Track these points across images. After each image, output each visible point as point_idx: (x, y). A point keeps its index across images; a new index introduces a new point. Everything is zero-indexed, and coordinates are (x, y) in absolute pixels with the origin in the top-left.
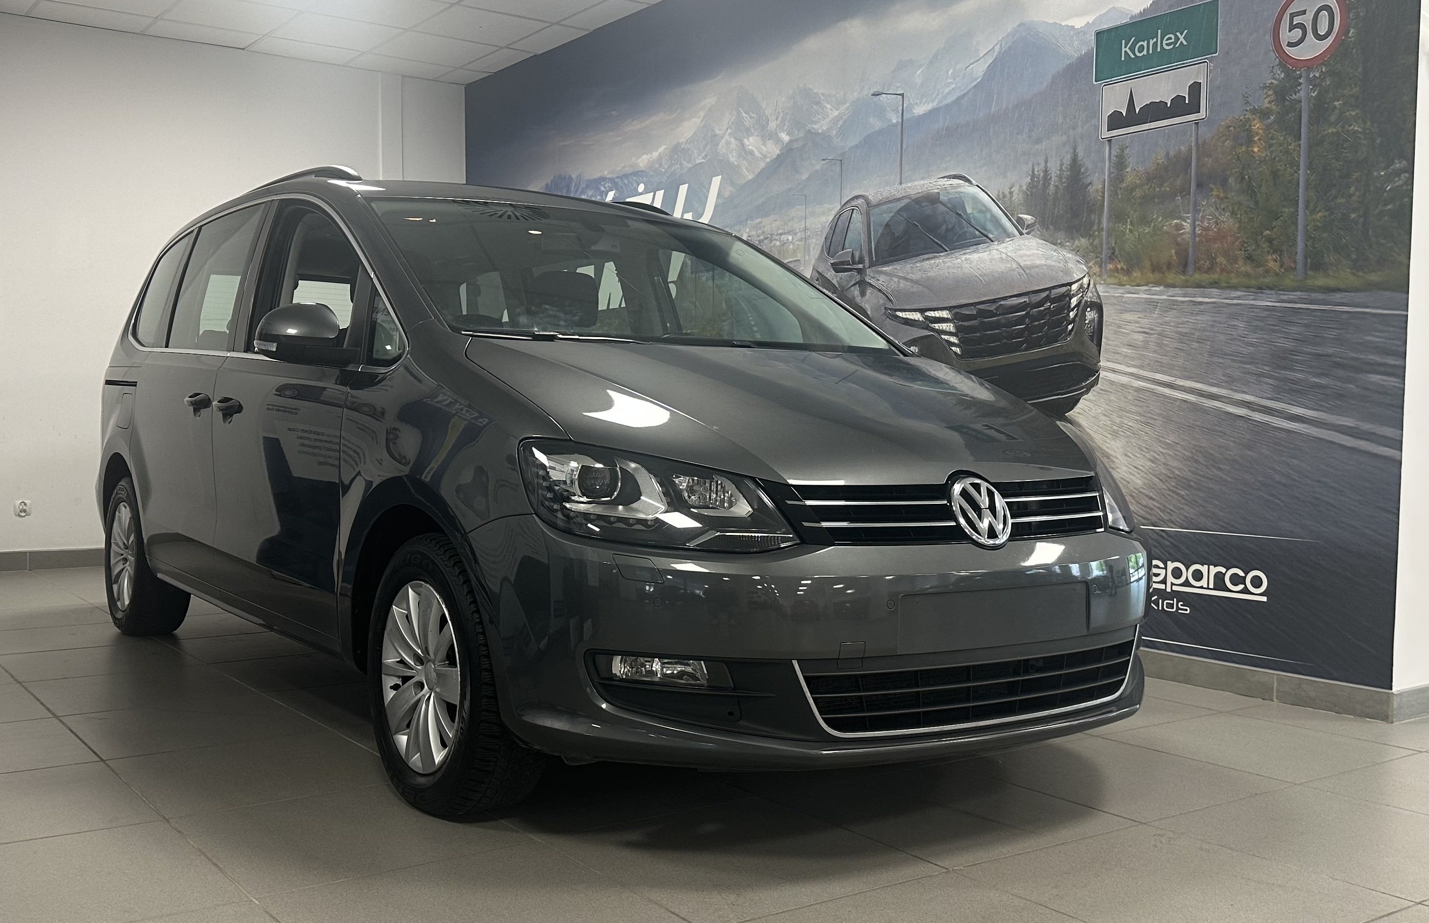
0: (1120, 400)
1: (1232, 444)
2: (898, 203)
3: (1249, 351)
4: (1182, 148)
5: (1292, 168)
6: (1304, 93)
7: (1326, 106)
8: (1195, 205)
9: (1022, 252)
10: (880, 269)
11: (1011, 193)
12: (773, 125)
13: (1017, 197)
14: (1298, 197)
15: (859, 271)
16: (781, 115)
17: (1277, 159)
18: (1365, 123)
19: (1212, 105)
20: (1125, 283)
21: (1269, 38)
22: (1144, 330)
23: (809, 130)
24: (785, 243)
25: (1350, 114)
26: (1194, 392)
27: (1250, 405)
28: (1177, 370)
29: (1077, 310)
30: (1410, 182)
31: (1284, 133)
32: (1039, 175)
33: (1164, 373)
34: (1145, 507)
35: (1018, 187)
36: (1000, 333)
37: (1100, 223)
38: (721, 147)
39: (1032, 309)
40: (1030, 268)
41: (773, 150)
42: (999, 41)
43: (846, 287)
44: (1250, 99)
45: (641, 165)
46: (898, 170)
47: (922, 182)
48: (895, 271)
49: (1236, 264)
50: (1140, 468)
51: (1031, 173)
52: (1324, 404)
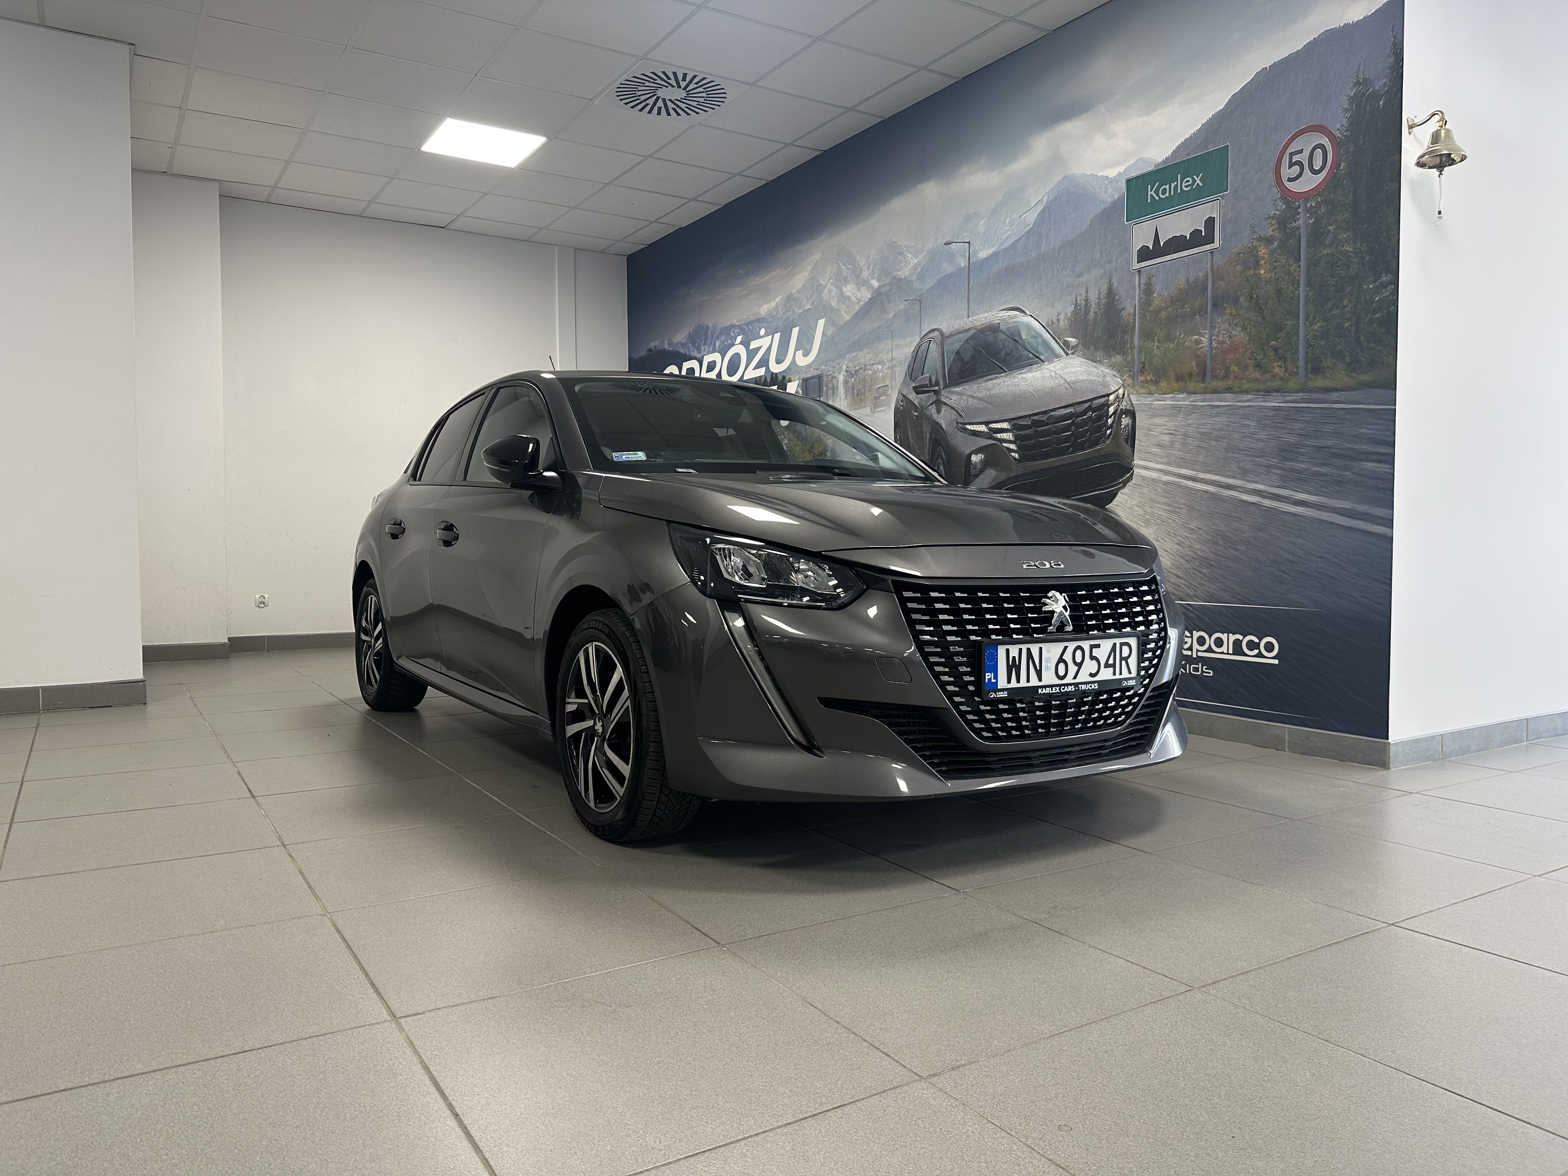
0: (1151, 492)
1: (1246, 527)
2: (966, 333)
3: (1259, 446)
4: (1200, 274)
5: (1293, 285)
6: (1303, 221)
7: (1321, 230)
8: (1212, 322)
9: (1068, 370)
10: (952, 390)
11: (1058, 320)
12: (865, 274)
13: (1064, 323)
14: (1299, 311)
15: (936, 392)
16: (872, 266)
17: (1281, 279)
18: (1355, 243)
19: (1224, 236)
20: (1153, 392)
21: (1271, 175)
22: (1170, 432)
23: (894, 277)
24: (876, 372)
25: (1343, 237)
26: (1213, 483)
27: (1261, 493)
28: (1199, 465)
29: (1114, 417)
30: (1395, 293)
31: (1286, 256)
32: (1081, 304)
33: (1187, 468)
34: (1174, 584)
35: (1064, 315)
36: (1052, 440)
37: (1132, 341)
38: (825, 295)
39: (1077, 418)
40: (1075, 383)
41: (866, 295)
42: (1046, 193)
43: (925, 407)
44: (1257, 229)
45: (763, 313)
46: (966, 306)
47: (986, 315)
48: (965, 391)
49: (1247, 371)
50: (1169, 550)
51: (1074, 302)
52: (1324, 489)
